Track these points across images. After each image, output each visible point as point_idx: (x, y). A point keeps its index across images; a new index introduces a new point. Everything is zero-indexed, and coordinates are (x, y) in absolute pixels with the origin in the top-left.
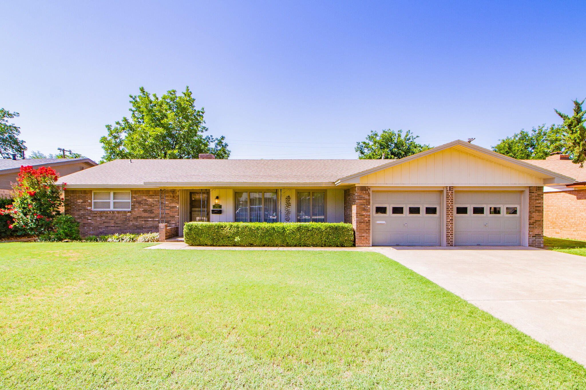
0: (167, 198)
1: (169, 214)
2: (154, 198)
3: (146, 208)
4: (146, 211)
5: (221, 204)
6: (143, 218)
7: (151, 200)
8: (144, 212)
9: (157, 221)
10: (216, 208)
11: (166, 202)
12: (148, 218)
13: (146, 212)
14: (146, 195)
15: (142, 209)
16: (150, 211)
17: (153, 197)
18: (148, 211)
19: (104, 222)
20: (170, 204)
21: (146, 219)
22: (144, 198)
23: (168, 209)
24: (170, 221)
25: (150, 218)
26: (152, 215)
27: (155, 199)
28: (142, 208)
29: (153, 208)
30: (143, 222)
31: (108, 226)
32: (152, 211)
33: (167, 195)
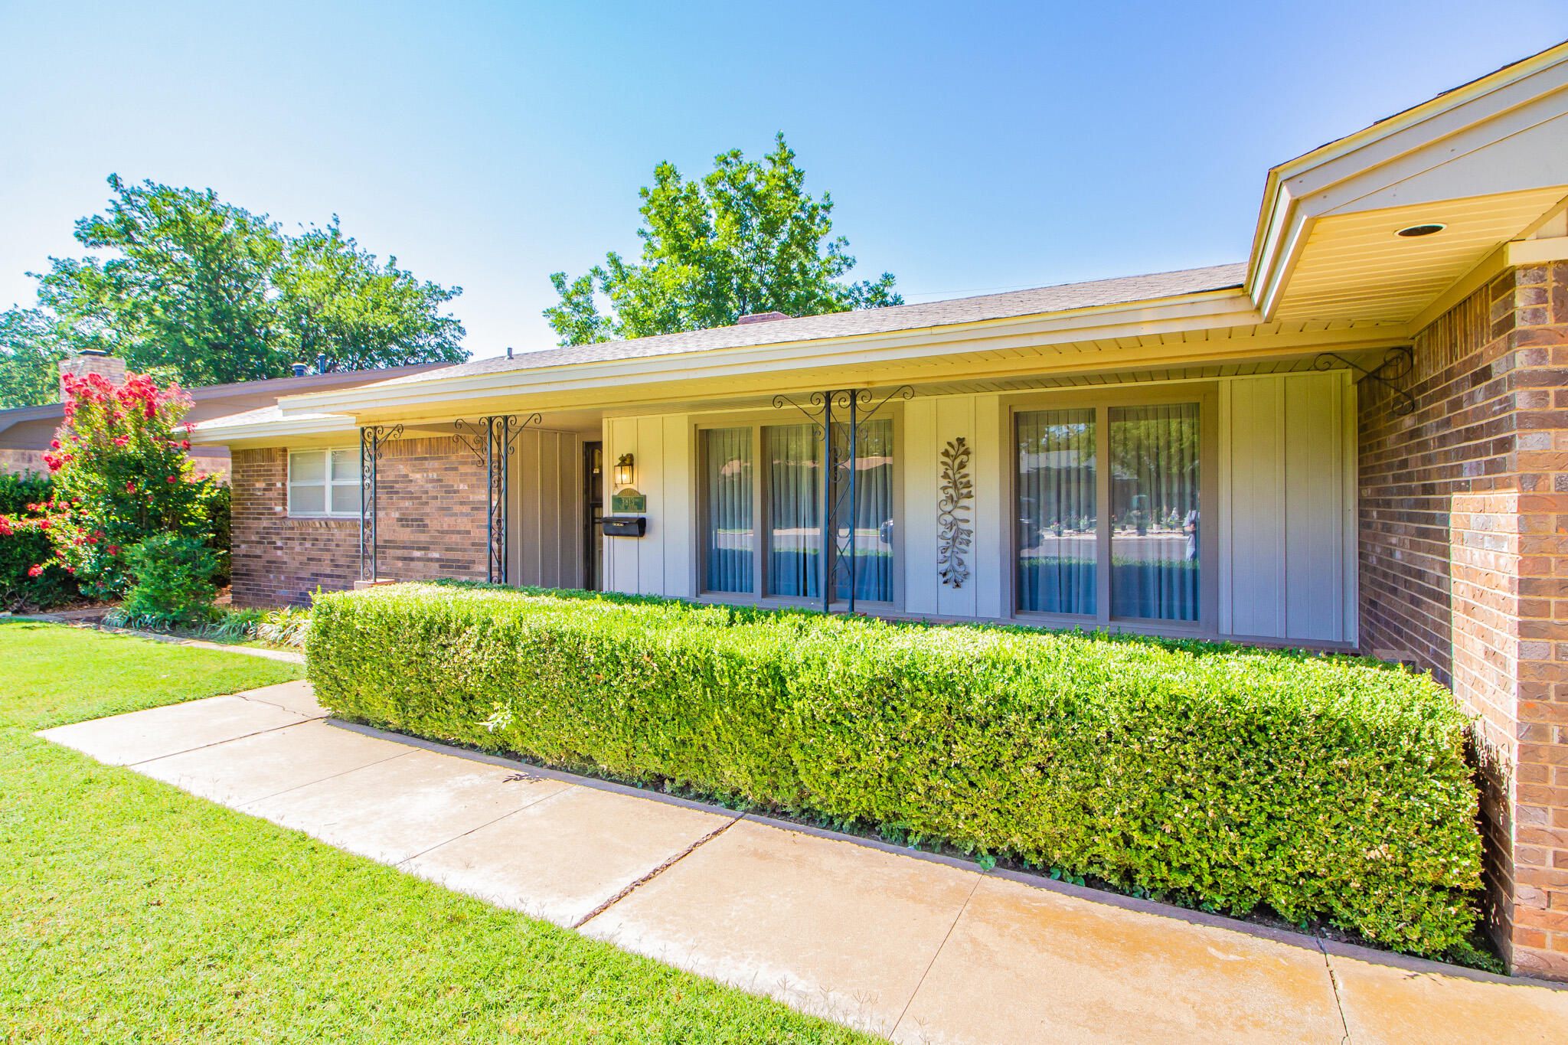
0: (463, 469)
1: (468, 532)
2: (426, 470)
3: (407, 508)
4: (407, 520)
5: (642, 493)
6: (398, 548)
7: (418, 476)
8: (403, 526)
9: (438, 560)
10: (626, 509)
11: (461, 487)
12: (412, 548)
13: (408, 526)
14: (407, 460)
15: (397, 515)
16: (417, 520)
17: (427, 464)
18: (412, 520)
19: (309, 559)
20: (473, 493)
21: (405, 553)
22: (403, 469)
23: (467, 515)
24: (474, 562)
25: (419, 549)
26: (423, 538)
27: (430, 475)
28: (398, 509)
29: (427, 509)
30: (400, 564)
31: (317, 575)
32: (422, 520)
33: (462, 456)
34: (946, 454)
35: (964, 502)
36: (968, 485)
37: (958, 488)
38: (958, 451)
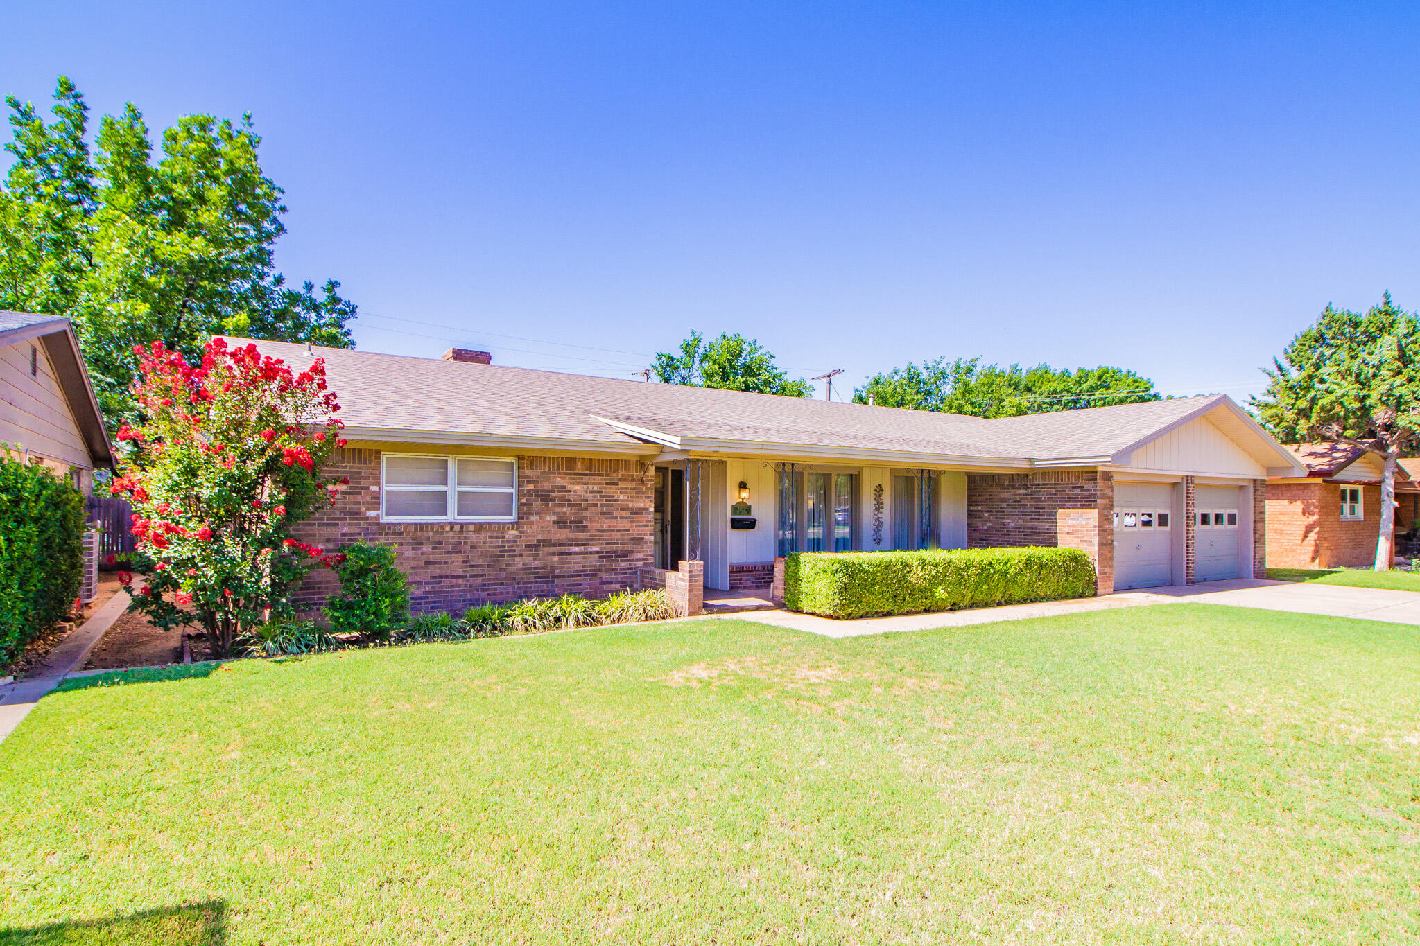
0: (622, 484)
1: (628, 530)
2: (586, 483)
3: (565, 513)
4: (565, 522)
5: (749, 504)
6: (554, 545)
7: (578, 487)
8: (560, 527)
9: (597, 553)
10: (740, 514)
11: (621, 497)
12: (571, 545)
13: (565, 527)
14: (566, 474)
15: (554, 518)
16: (575, 522)
17: (585, 479)
18: (571, 522)
19: (426, 563)
20: (632, 501)
21: (563, 549)
22: (560, 481)
23: (627, 518)
24: (632, 552)
25: (577, 545)
26: (582, 536)
27: (591, 487)
28: (554, 514)
29: (585, 514)
30: (556, 558)
31: (441, 577)
32: (582, 522)
33: (623, 475)
34: (875, 490)
35: (881, 510)
36: (882, 503)
37: (879, 504)
38: (879, 489)
